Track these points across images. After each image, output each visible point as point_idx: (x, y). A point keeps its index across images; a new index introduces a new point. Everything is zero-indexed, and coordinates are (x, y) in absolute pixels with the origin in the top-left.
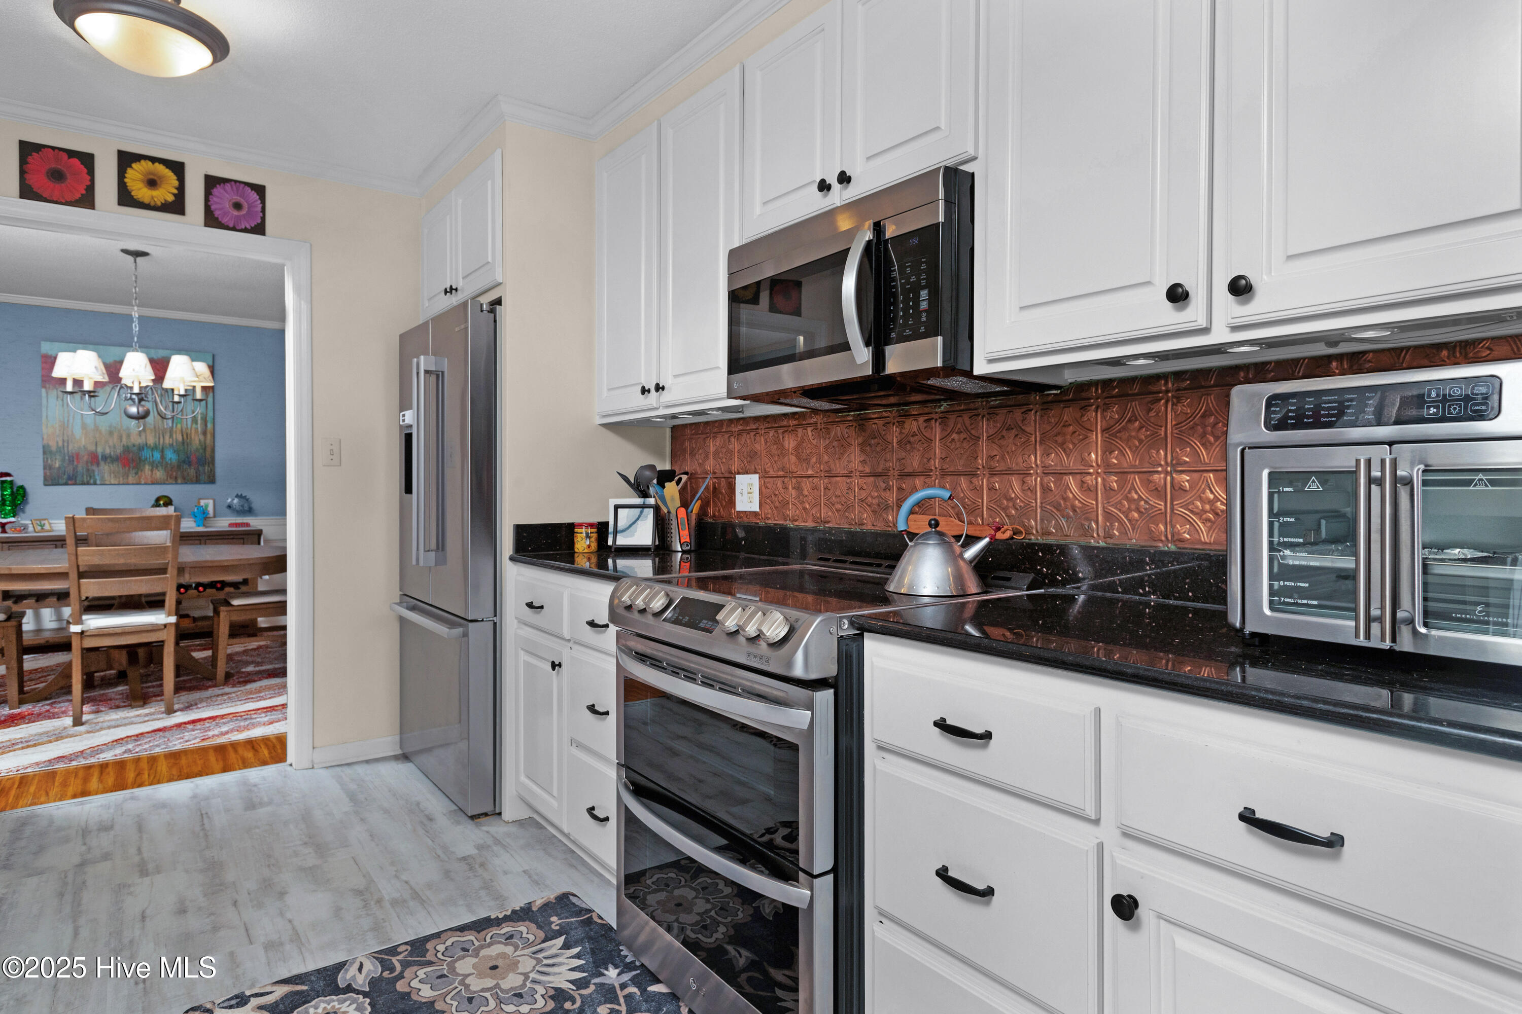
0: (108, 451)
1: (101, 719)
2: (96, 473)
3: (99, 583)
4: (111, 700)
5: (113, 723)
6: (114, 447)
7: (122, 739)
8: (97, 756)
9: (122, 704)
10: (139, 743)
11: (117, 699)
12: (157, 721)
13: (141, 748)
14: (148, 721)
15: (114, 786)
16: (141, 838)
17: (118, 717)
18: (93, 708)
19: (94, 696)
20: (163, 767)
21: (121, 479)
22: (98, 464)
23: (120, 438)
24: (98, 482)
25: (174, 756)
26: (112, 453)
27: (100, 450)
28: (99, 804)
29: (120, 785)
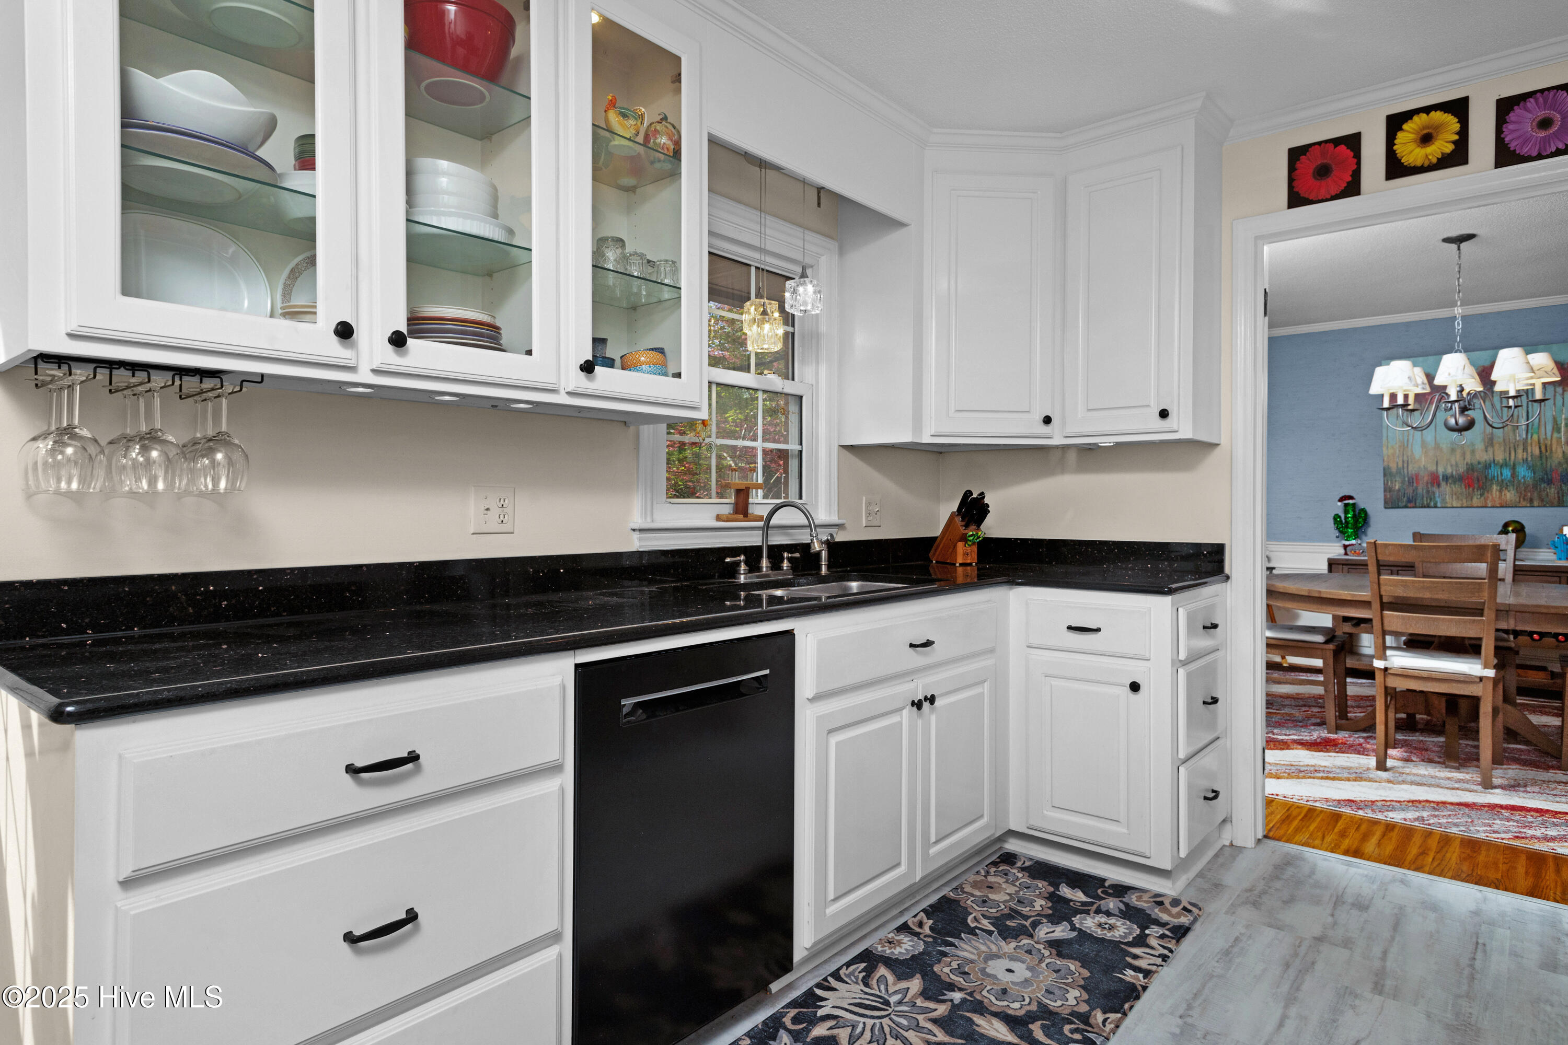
0: (1449, 470)
1: (1407, 770)
2: (1437, 495)
3: (1403, 617)
4: (1427, 750)
5: (1418, 779)
6: (1457, 465)
7: (1420, 802)
8: (1385, 814)
9: (1437, 759)
10: (1437, 813)
11: (1433, 752)
12: (1467, 793)
13: (1436, 820)
14: (1458, 789)
15: (1390, 856)
16: (1393, 938)
17: (1426, 773)
18: (1405, 754)
19: (1412, 741)
20: (1454, 854)
21: (1464, 501)
22: (1439, 485)
23: (1464, 454)
24: (1439, 505)
25: (1472, 845)
26: (1454, 473)
27: (1441, 470)
28: (1366, 872)
29: (1396, 860)
